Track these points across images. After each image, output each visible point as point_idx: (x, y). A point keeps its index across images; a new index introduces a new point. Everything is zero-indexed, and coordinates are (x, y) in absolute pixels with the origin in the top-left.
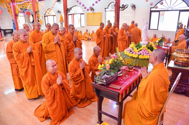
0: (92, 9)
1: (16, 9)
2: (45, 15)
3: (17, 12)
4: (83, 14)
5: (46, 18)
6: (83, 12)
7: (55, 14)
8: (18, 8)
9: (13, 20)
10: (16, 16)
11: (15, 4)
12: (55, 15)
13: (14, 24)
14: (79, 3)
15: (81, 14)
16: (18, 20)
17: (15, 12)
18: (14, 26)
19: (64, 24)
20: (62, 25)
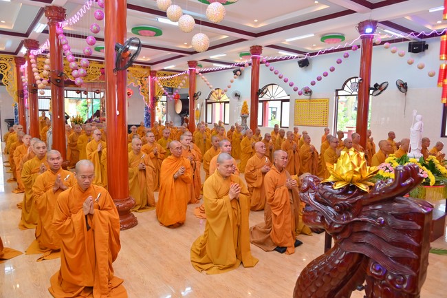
0: (308, 92)
1: (156, 87)
2: (208, 101)
3: (157, 94)
4: (288, 100)
5: (209, 106)
6: (288, 98)
7: (228, 100)
8: (160, 86)
9: (146, 108)
10: (155, 100)
11: (155, 79)
12: (228, 102)
13: (147, 115)
14: (283, 79)
15: (283, 101)
16: (156, 108)
17: (153, 93)
18: (147, 120)
19: (248, 119)
20: (246, 122)
